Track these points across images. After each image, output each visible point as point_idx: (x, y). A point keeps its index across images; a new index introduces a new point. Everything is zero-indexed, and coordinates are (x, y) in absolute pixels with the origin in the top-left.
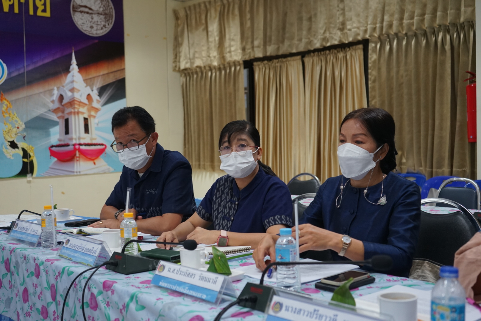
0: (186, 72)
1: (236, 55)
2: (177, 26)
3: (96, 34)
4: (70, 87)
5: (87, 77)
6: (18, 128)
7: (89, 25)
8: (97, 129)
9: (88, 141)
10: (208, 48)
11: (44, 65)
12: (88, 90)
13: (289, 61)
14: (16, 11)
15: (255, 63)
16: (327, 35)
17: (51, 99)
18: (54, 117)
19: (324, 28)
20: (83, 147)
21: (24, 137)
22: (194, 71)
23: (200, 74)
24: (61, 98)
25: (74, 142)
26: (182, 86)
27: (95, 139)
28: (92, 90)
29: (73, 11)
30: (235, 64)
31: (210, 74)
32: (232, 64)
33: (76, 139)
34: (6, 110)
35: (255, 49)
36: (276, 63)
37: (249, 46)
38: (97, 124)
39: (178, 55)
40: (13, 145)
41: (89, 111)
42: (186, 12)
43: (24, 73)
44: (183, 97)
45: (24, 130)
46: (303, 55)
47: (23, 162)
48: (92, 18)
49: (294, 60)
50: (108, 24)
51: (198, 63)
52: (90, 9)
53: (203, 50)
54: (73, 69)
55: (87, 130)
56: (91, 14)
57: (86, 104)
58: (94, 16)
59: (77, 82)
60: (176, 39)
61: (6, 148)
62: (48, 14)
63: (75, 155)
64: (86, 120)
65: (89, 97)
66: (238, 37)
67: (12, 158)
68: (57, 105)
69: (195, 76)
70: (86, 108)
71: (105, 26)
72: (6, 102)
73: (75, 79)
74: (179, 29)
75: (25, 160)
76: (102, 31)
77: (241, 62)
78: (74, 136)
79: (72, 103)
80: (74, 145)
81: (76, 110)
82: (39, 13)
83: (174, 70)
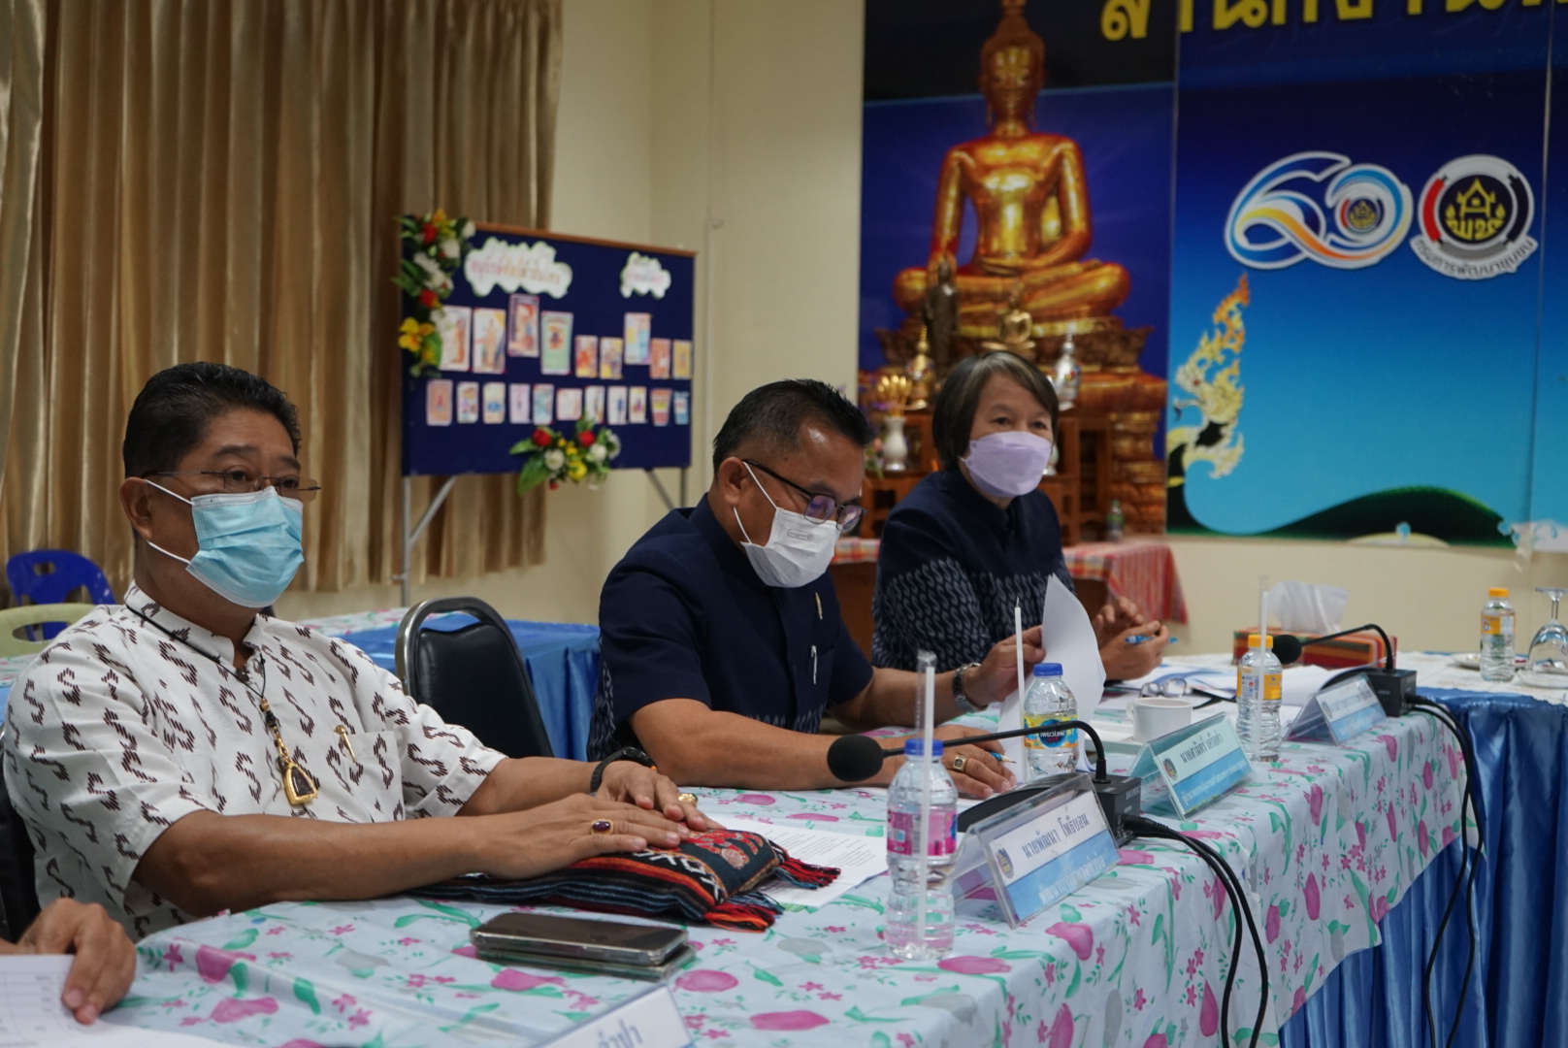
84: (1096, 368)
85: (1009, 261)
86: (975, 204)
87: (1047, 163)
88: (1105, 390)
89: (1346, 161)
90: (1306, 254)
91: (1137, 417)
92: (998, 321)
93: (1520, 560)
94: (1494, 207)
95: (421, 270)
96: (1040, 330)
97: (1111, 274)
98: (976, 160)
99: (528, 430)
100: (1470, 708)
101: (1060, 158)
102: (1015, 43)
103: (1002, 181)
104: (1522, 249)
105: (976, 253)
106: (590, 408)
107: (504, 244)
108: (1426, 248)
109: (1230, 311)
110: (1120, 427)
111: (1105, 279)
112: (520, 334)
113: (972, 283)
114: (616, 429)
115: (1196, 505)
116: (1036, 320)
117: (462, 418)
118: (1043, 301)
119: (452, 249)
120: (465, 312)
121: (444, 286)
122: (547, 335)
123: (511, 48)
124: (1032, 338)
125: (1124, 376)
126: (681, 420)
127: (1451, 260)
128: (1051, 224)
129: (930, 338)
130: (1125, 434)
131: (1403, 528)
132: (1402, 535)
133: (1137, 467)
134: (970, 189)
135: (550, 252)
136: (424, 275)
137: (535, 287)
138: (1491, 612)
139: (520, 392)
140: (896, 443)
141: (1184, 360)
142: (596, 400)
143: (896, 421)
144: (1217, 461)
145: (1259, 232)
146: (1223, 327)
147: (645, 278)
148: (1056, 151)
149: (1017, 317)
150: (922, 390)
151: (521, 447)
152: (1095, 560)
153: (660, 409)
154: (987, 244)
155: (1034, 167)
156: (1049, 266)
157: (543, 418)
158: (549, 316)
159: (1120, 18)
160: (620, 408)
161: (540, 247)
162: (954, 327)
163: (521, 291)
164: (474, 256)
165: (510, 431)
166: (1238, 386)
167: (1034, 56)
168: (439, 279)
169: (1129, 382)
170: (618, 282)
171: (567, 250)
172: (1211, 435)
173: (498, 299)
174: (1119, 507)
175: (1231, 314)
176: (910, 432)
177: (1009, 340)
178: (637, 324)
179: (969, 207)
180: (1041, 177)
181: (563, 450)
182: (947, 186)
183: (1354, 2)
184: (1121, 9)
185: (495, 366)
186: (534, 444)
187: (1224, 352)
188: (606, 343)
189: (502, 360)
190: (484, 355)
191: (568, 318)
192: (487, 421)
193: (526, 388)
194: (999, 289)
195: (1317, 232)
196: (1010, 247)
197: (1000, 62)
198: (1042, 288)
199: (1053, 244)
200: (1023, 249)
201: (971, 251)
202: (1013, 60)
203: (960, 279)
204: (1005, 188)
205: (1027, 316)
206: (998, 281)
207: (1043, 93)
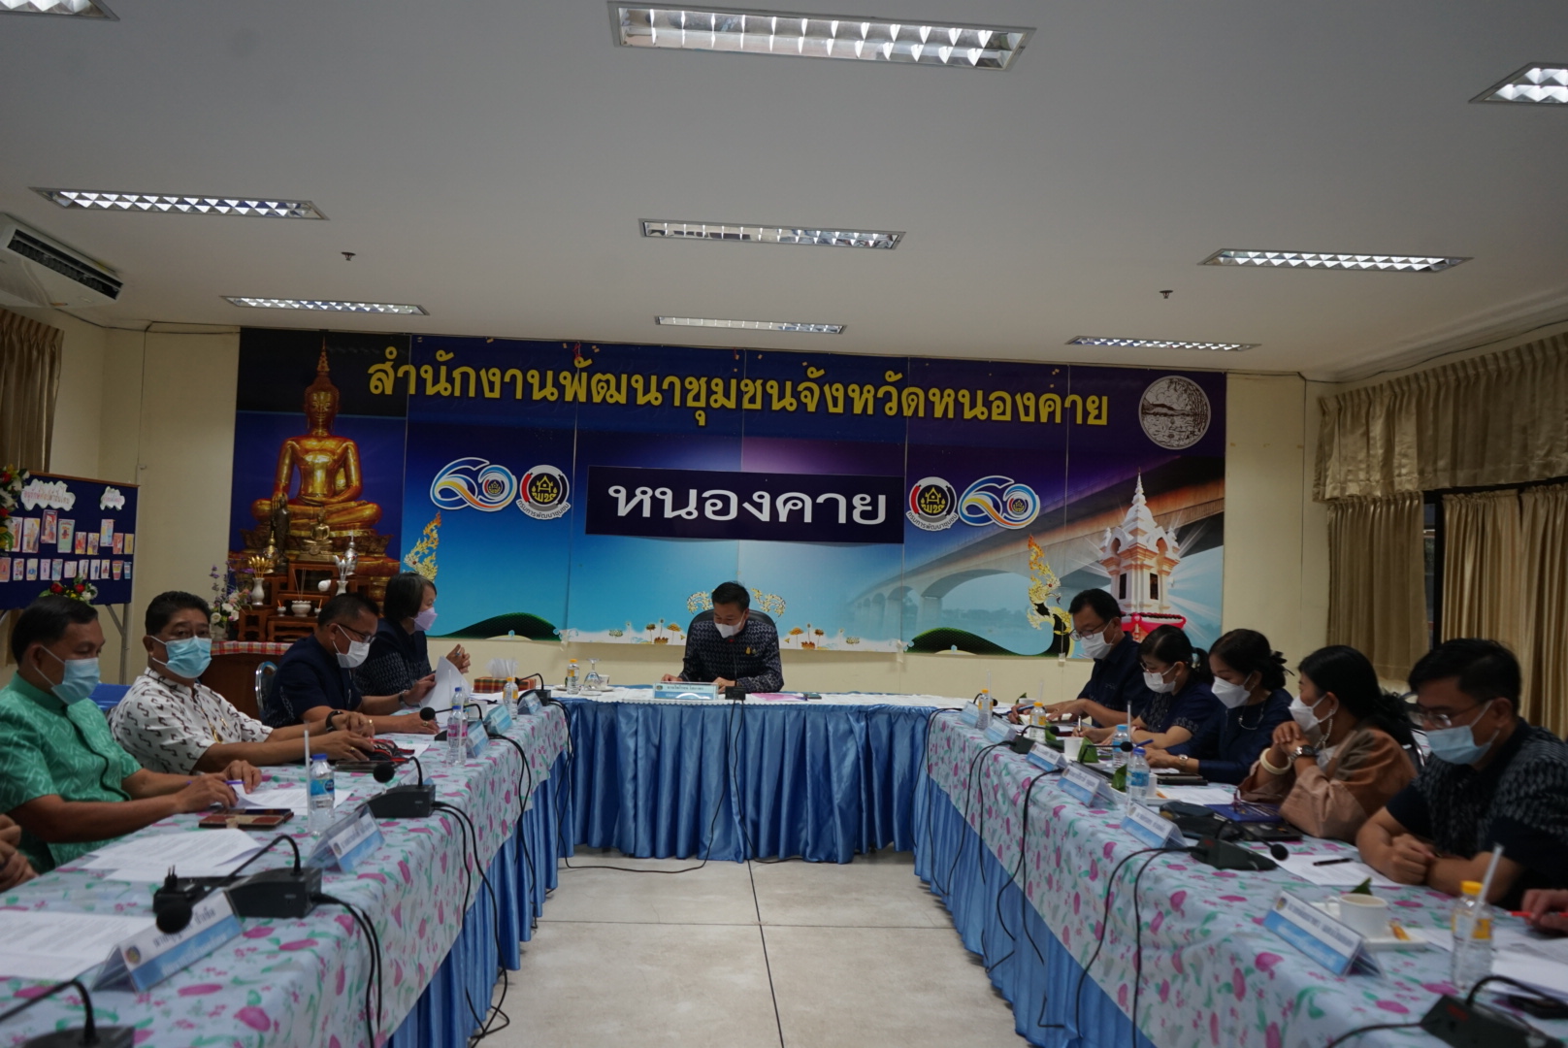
0: (1337, 503)
1: (1409, 481)
2: (1323, 425)
3: (1178, 446)
4: (1131, 527)
5: (1159, 513)
6: (1050, 586)
7: (1167, 434)
8: (1172, 592)
9: (1155, 610)
10: (1368, 466)
11: (1092, 495)
12: (1160, 532)
13: (1498, 497)
14: (1058, 420)
15: (1445, 496)
16: (1553, 459)
17: (1102, 546)
18: (1104, 572)
19: (1547, 448)
20: (1145, 619)
21: (1058, 599)
22: (1350, 502)
23: (1357, 508)
24: (1117, 543)
25: (1133, 610)
26: (1330, 526)
27: (1168, 608)
28: (1167, 533)
29: (1143, 413)
30: (1411, 496)
31: (1372, 508)
32: (1406, 495)
33: (1135, 606)
34: (1036, 559)
35: (1439, 474)
36: (1477, 499)
37: (1429, 469)
38: (1172, 585)
39: (1323, 474)
40: (1042, 610)
41: (1160, 563)
42: (1339, 402)
43: (1063, 508)
44: (1330, 545)
45: (1059, 589)
46: (1521, 488)
47: (1055, 634)
48: (1173, 423)
49: (1506, 496)
50: (1199, 430)
51: (1353, 489)
52: (1170, 408)
53: (1361, 469)
54: (1138, 500)
55: (1154, 594)
56: (1172, 415)
57: (1155, 554)
58: (1175, 418)
59: (1142, 520)
60: (1321, 446)
61: (1032, 614)
62: (1103, 421)
63: (1134, 630)
64: (1153, 577)
65: (1161, 543)
66: (1413, 452)
67: (1039, 628)
68: (1109, 554)
69: (1350, 510)
70: (1155, 559)
71: (1193, 433)
72: (1036, 549)
73: (1139, 515)
74: (1326, 430)
75: (1058, 633)
76: (1187, 441)
77: (1421, 493)
78: (1133, 602)
79: (1133, 551)
80: (1133, 615)
81: (1139, 562)
82: (1091, 421)
83: (1315, 499)
84: (363, 554)
85: (317, 498)
86: (300, 469)
87: (339, 451)
88: (370, 565)
89: (488, 463)
90: (468, 504)
91: (384, 578)
92: (312, 528)
93: (563, 646)
94: (552, 488)
95: (2, 497)
96: (334, 534)
97: (372, 508)
98: (301, 446)
99: (49, 584)
100: (567, 703)
101: (347, 448)
102: (323, 390)
103: (315, 458)
104: (564, 508)
105: (300, 493)
106: (81, 571)
107: (41, 482)
108: (523, 505)
109: (432, 529)
110: (375, 583)
111: (369, 510)
112: (47, 532)
113: (297, 508)
114: (94, 583)
116: (332, 529)
117: (15, 578)
118: (336, 519)
119: (17, 486)
120: (20, 519)
121: (13, 506)
122: (61, 531)
124: (331, 538)
125: (377, 559)
126: (127, 577)
127: (534, 511)
128: (341, 481)
129: (275, 537)
131: (512, 632)
132: (511, 635)
134: (297, 460)
135: (65, 486)
137: (56, 505)
139: (45, 563)
140: (259, 592)
141: (409, 552)
142: (84, 567)
143: (259, 580)
145: (446, 492)
146: (428, 537)
147: (113, 500)
148: (344, 445)
149: (321, 528)
150: (272, 564)
153: (117, 571)
154: (306, 489)
155: (333, 453)
156: (339, 502)
157: (56, 578)
158: (62, 521)
159: (379, 384)
160: (96, 571)
161: (60, 483)
162: (287, 531)
163: (49, 507)
164: (27, 488)
165: (40, 585)
166: (435, 565)
167: (334, 397)
168: (10, 501)
169: (381, 561)
170: (99, 502)
171: (73, 485)
173: (37, 512)
175: (432, 530)
176: (267, 588)
177: (317, 538)
178: (107, 525)
179: (296, 469)
180: (336, 457)
182: (284, 458)
183: (492, 390)
184: (380, 380)
185: (34, 549)
186: (52, 591)
187: (428, 548)
188: (91, 535)
189: (37, 545)
190: (28, 543)
191: (73, 522)
192: (28, 579)
193: (49, 561)
194: (312, 512)
195: (474, 494)
196: (318, 491)
197: (315, 398)
198: (335, 513)
199: (342, 491)
200: (326, 492)
201: (297, 492)
202: (322, 397)
203: (289, 506)
204: (316, 461)
205: (327, 527)
206: (311, 508)
207: (338, 416)
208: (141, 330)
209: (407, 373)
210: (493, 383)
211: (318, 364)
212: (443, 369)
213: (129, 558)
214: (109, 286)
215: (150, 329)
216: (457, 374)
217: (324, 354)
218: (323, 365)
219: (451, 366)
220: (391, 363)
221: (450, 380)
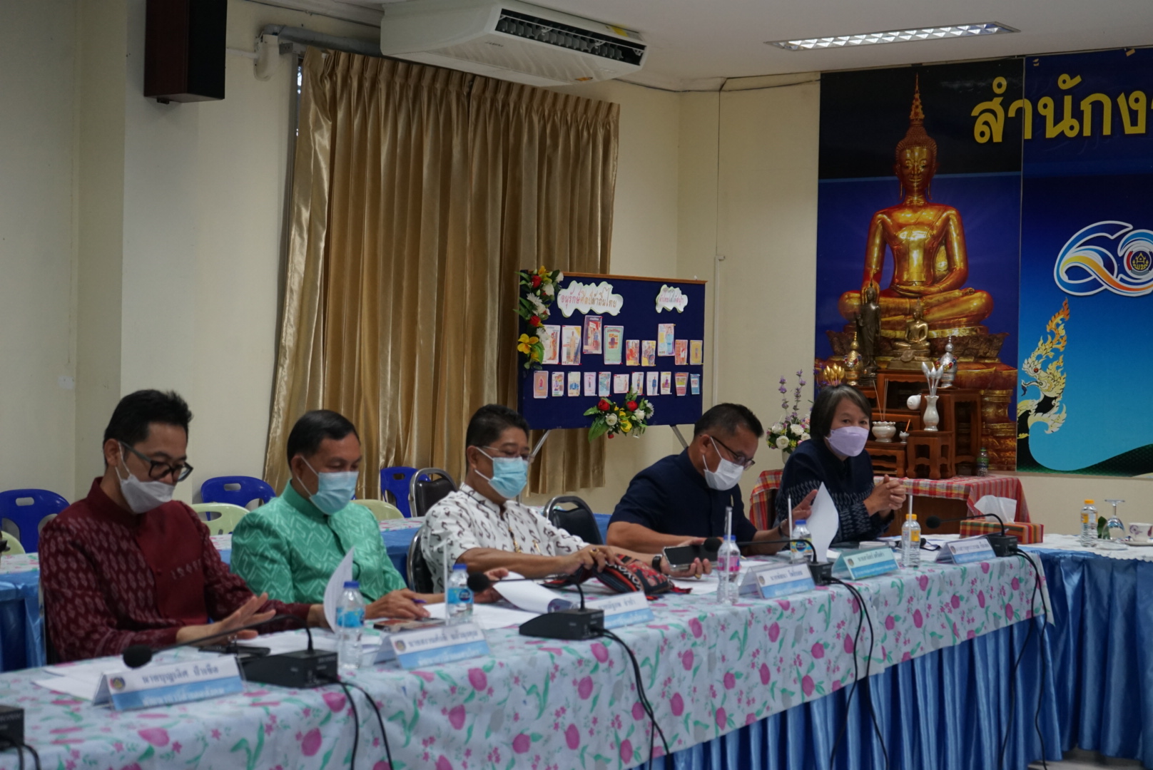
84: (970, 360)
85: (913, 288)
86: (892, 250)
87: (938, 223)
88: (977, 374)
89: (1131, 227)
90: (1105, 287)
91: (998, 392)
92: (906, 327)
95: (531, 303)
96: (935, 334)
97: (981, 297)
98: (893, 220)
99: (595, 400)
100: (1061, 558)
101: (948, 219)
102: (919, 144)
103: (910, 235)
105: (893, 282)
106: (634, 386)
109: (1057, 323)
110: (987, 399)
111: (977, 301)
112: (590, 341)
113: (890, 302)
114: (651, 399)
115: (1036, 452)
116: (930, 327)
117: (554, 394)
118: (936, 315)
119: (549, 290)
120: (558, 328)
121: (545, 313)
122: (608, 340)
123: (586, 153)
124: (928, 340)
125: (988, 366)
126: (695, 392)
128: (941, 264)
130: (991, 403)
133: (998, 426)
134: (889, 239)
135: (610, 287)
136: (533, 306)
137: (600, 310)
138: (1085, 512)
139: (590, 377)
141: (1029, 356)
142: (639, 380)
144: (1050, 423)
145: (1075, 272)
146: (1053, 335)
147: (672, 300)
148: (944, 215)
149: (919, 326)
150: (854, 375)
151: (591, 412)
152: (959, 487)
153: (681, 384)
154: (900, 276)
155: (931, 226)
156: (940, 292)
157: (604, 393)
158: (608, 328)
159: (986, 129)
160: (654, 386)
161: (604, 284)
162: (877, 332)
163: (591, 312)
164: (563, 292)
165: (583, 401)
166: (1062, 373)
167: (931, 152)
168: (542, 309)
169: (993, 369)
170: (655, 304)
171: (620, 285)
172: (1045, 406)
173: (578, 318)
174: (986, 452)
175: (1058, 325)
177: (913, 340)
178: (666, 331)
179: (888, 250)
180: (935, 232)
181: (617, 413)
182: (874, 237)
183: (1134, 122)
184: (986, 123)
185: (575, 360)
186: (598, 409)
187: (1053, 350)
188: (645, 343)
189: (579, 356)
190: (568, 354)
191: (621, 328)
192: (569, 395)
193: (594, 374)
194: (908, 306)
195: (1113, 274)
196: (915, 278)
197: (908, 155)
198: (936, 306)
199: (943, 276)
200: (924, 279)
201: (890, 279)
202: (917, 154)
203: (882, 299)
204: (912, 239)
205: (925, 325)
206: (907, 300)
207: (936, 176)
208: (715, 91)
209: (1020, 111)
210: (1136, 112)
211: (911, 110)
212: (1068, 100)
213: (698, 370)
214: (629, 52)
215: (724, 88)
216: (1086, 105)
217: (917, 96)
218: (917, 112)
219: (1078, 94)
220: (1000, 99)
221: (1077, 114)
